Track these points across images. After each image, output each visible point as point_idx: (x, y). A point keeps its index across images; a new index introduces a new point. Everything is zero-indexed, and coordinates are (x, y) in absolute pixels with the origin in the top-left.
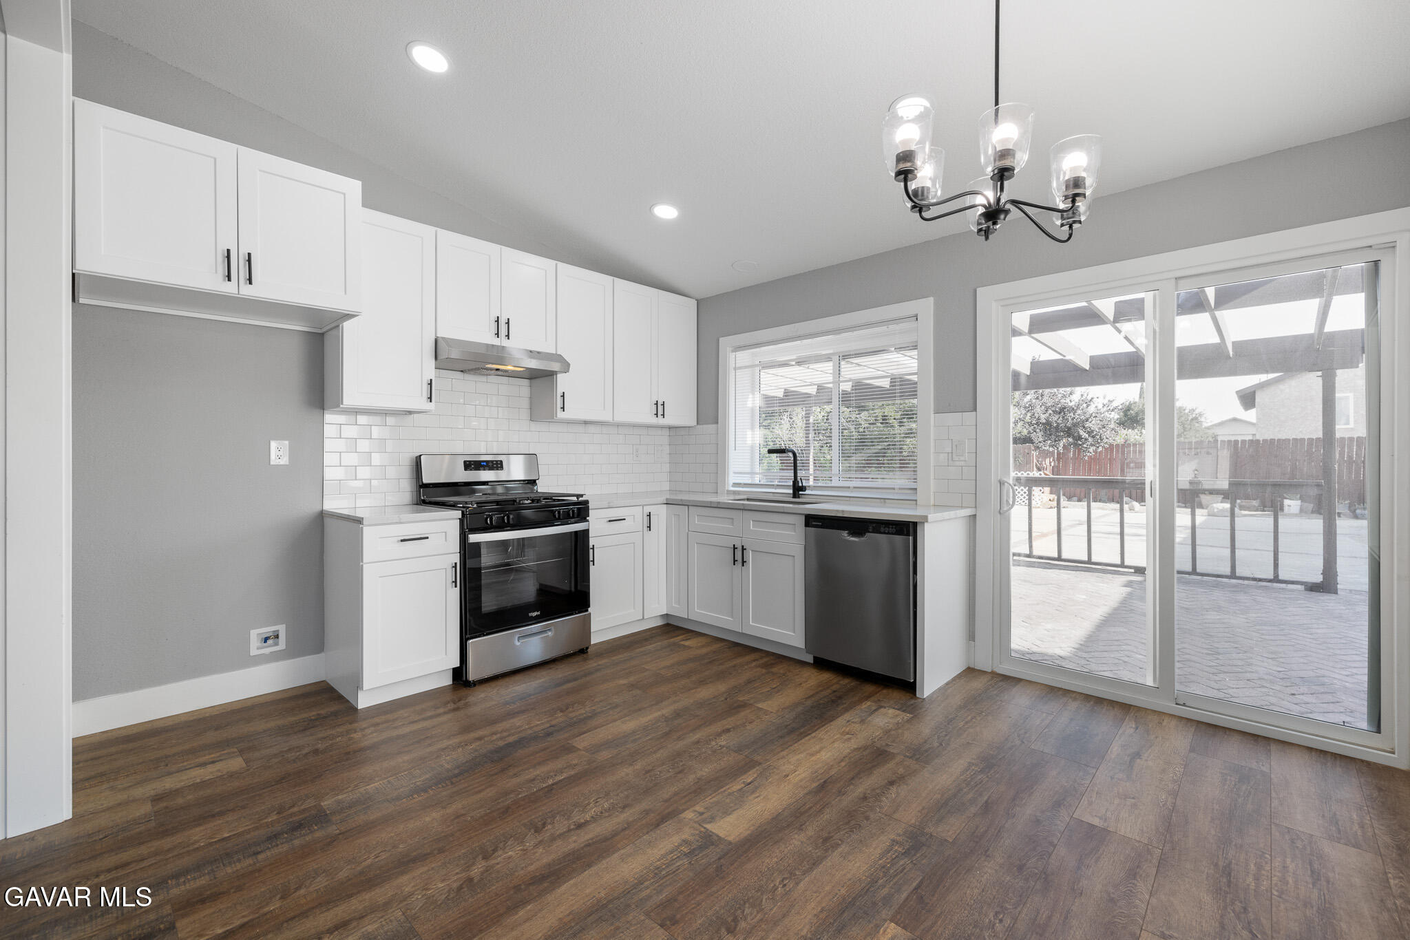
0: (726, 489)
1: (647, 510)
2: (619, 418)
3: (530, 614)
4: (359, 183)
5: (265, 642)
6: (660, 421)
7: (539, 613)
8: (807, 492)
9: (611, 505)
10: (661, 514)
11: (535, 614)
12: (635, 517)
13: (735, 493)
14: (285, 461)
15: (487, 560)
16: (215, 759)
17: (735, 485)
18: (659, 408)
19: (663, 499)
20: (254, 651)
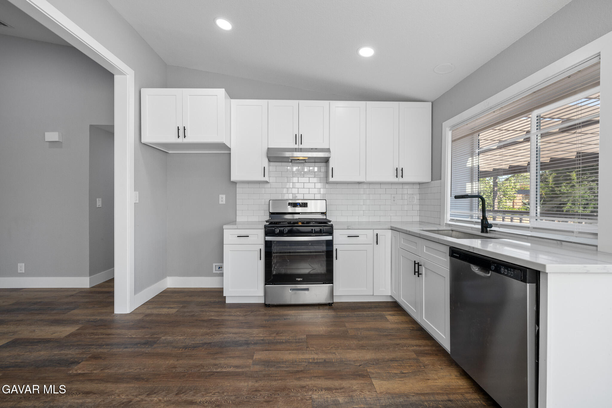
0: (445, 222)
1: (376, 232)
2: (369, 179)
3: (297, 279)
4: (224, 89)
5: (219, 269)
6: (400, 180)
7: (302, 279)
8: (493, 229)
9: (349, 228)
10: (387, 236)
11: (299, 279)
12: (366, 236)
13: (450, 225)
14: (224, 202)
15: (275, 249)
16: (173, 307)
17: (452, 220)
18: (399, 172)
19: (388, 226)
20: (214, 272)
